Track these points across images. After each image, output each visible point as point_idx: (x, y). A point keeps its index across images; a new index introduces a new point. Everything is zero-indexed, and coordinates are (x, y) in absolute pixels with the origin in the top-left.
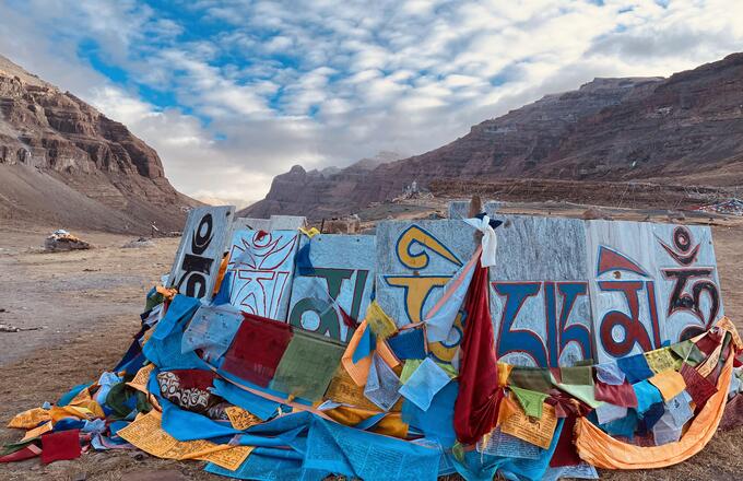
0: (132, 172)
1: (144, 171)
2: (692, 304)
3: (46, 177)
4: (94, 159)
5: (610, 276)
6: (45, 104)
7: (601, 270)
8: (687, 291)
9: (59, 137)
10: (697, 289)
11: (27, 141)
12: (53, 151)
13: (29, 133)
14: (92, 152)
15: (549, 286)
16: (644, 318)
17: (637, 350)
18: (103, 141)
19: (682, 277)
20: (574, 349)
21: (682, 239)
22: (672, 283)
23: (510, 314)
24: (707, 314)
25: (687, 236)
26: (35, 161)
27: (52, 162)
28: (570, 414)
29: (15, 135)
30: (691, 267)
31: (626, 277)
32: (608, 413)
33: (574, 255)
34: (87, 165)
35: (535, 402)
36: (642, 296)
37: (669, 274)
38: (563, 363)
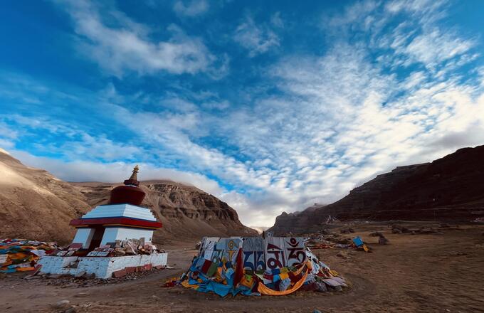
0: (229, 218)
1: (232, 218)
2: (296, 257)
3: (204, 222)
4: (217, 215)
5: (271, 250)
6: (204, 199)
7: (268, 248)
8: (295, 253)
9: (208, 209)
10: (298, 253)
11: (199, 211)
12: (206, 213)
13: (200, 208)
14: (217, 212)
15: (255, 252)
16: (280, 260)
17: (278, 267)
18: (220, 209)
19: (293, 250)
20: (260, 266)
21: (293, 241)
22: (290, 252)
23: (246, 259)
24: (301, 260)
25: (295, 240)
26: (201, 217)
27: (205, 217)
28: (257, 281)
29: (196, 209)
30: (297, 247)
31: (275, 250)
32: (266, 281)
33: (261, 245)
34: (215, 217)
35: (249, 278)
36: (280, 255)
37: (289, 249)
38: (258, 269)
